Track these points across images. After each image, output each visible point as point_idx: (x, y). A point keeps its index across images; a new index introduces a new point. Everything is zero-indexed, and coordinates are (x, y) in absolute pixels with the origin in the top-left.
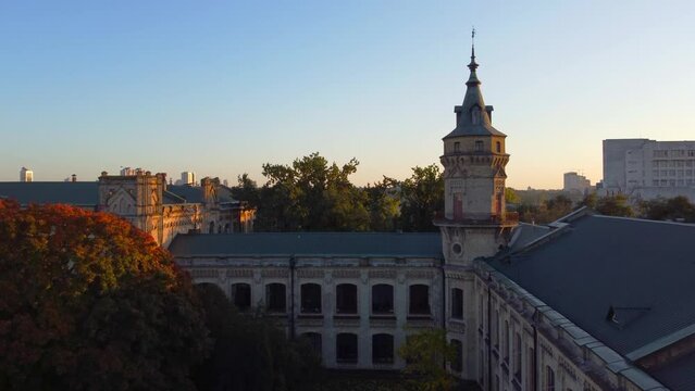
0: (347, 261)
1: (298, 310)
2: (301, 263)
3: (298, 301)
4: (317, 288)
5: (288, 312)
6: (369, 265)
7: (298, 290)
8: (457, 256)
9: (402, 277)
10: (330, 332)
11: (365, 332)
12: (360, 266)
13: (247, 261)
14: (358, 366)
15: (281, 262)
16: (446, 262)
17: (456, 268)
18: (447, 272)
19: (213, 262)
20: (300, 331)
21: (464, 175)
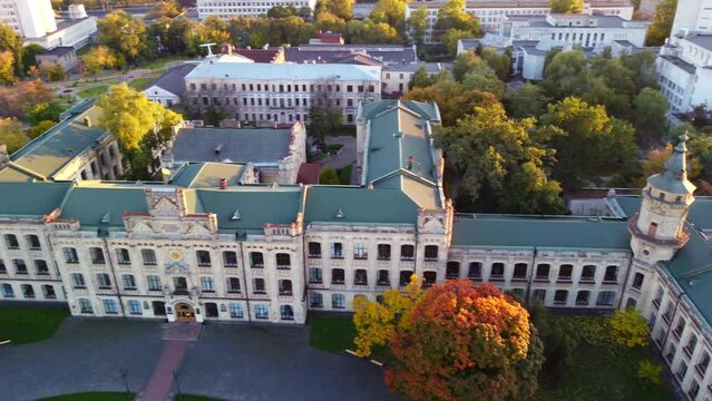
0: (571, 253)
1: (534, 278)
2: (540, 253)
3: (535, 273)
4: (548, 266)
5: (527, 278)
6: (585, 256)
7: (535, 268)
8: (644, 256)
9: (604, 263)
10: (551, 289)
11: (573, 290)
12: (580, 256)
13: (505, 252)
14: (567, 306)
15: (527, 252)
16: (635, 256)
17: (643, 263)
18: (635, 263)
19: (483, 251)
20: (533, 288)
21: (663, 214)
